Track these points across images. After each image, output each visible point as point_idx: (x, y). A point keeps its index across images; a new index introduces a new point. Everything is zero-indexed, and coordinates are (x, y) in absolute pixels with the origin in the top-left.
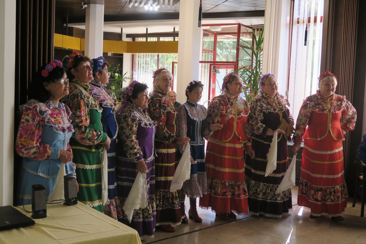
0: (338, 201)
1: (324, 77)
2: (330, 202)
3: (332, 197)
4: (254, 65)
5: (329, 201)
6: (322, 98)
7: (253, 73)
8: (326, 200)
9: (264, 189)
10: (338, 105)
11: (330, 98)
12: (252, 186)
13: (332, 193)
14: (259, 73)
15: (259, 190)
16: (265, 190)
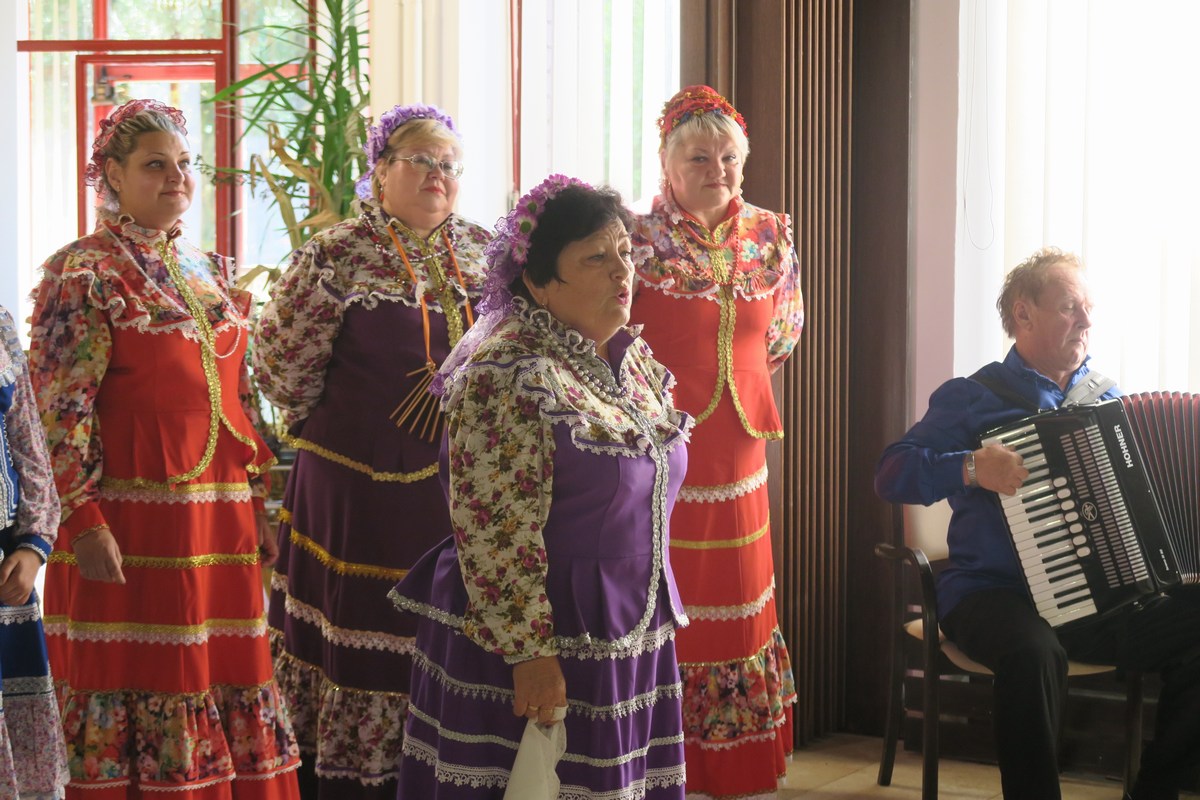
0: (762, 730)
1: (681, 122)
2: (722, 741)
3: (732, 715)
4: (325, 55)
5: (720, 732)
6: (690, 224)
7: (319, 103)
8: (707, 732)
9: (391, 723)
10: (761, 261)
11: (721, 226)
12: (328, 714)
13: (734, 695)
14: (356, 100)
15: (365, 734)
16: (397, 726)
